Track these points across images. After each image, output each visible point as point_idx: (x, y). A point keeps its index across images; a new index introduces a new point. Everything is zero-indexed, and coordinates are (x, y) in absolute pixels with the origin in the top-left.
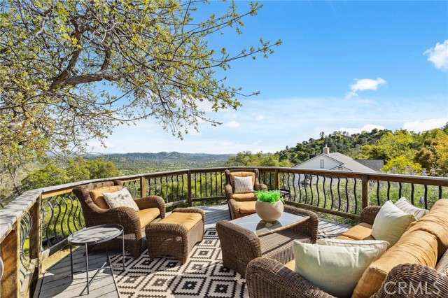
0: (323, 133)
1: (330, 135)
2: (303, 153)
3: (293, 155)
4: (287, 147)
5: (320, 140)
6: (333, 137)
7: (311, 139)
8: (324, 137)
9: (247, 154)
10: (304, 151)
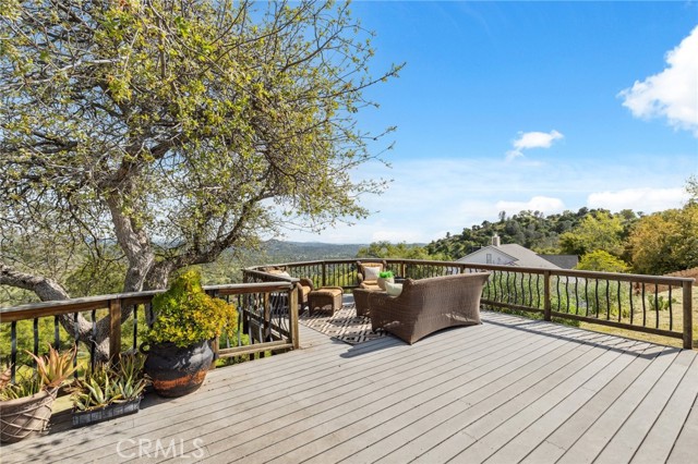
0: (504, 213)
1: (515, 216)
2: (473, 244)
3: (458, 247)
4: (448, 234)
5: (499, 224)
6: (519, 220)
7: (485, 223)
8: (506, 219)
9: (383, 245)
10: (474, 240)
